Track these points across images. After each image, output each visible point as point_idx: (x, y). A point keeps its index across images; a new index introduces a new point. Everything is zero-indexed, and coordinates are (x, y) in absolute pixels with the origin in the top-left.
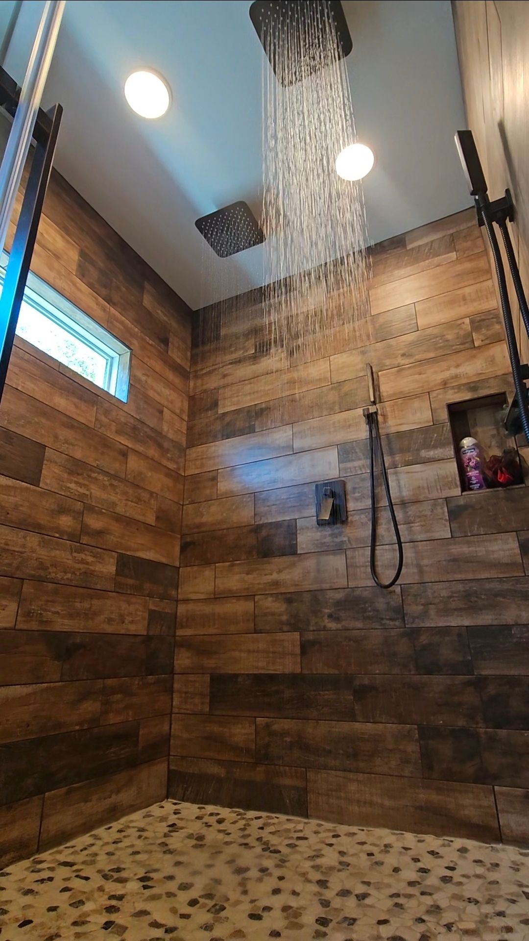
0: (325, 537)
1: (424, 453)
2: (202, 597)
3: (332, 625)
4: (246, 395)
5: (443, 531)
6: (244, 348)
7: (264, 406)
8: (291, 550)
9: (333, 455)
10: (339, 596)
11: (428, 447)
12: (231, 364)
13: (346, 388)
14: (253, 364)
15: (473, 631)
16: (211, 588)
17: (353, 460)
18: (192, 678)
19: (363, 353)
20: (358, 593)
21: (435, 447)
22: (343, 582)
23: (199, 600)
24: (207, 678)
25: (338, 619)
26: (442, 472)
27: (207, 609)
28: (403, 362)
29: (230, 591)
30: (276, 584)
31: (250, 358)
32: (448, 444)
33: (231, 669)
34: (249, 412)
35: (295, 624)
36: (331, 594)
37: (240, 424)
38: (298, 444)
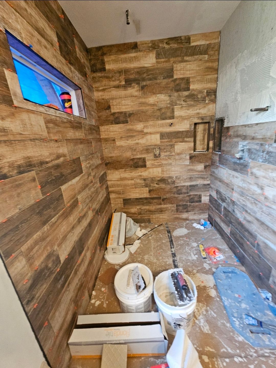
0: (155, 163)
1: (186, 139)
2: (117, 179)
3: (157, 186)
4: (123, 105)
5: (187, 162)
6: (119, 79)
7: (131, 112)
8: (145, 166)
9: (158, 136)
10: (159, 179)
11: (187, 137)
12: (114, 87)
13: (163, 111)
14: (125, 90)
15: (190, 186)
16: (119, 177)
17: (164, 139)
18: (117, 200)
19: (170, 96)
20: (164, 178)
21: (189, 137)
22: (160, 175)
23: (115, 180)
24: (122, 200)
25: (158, 184)
26: (190, 146)
27: (119, 183)
28: (183, 104)
29: (126, 178)
30: (141, 176)
31: (123, 86)
32: (192, 137)
33: (128, 197)
34: (125, 114)
35: (146, 186)
36: (157, 178)
37: (122, 119)
38: (145, 131)
